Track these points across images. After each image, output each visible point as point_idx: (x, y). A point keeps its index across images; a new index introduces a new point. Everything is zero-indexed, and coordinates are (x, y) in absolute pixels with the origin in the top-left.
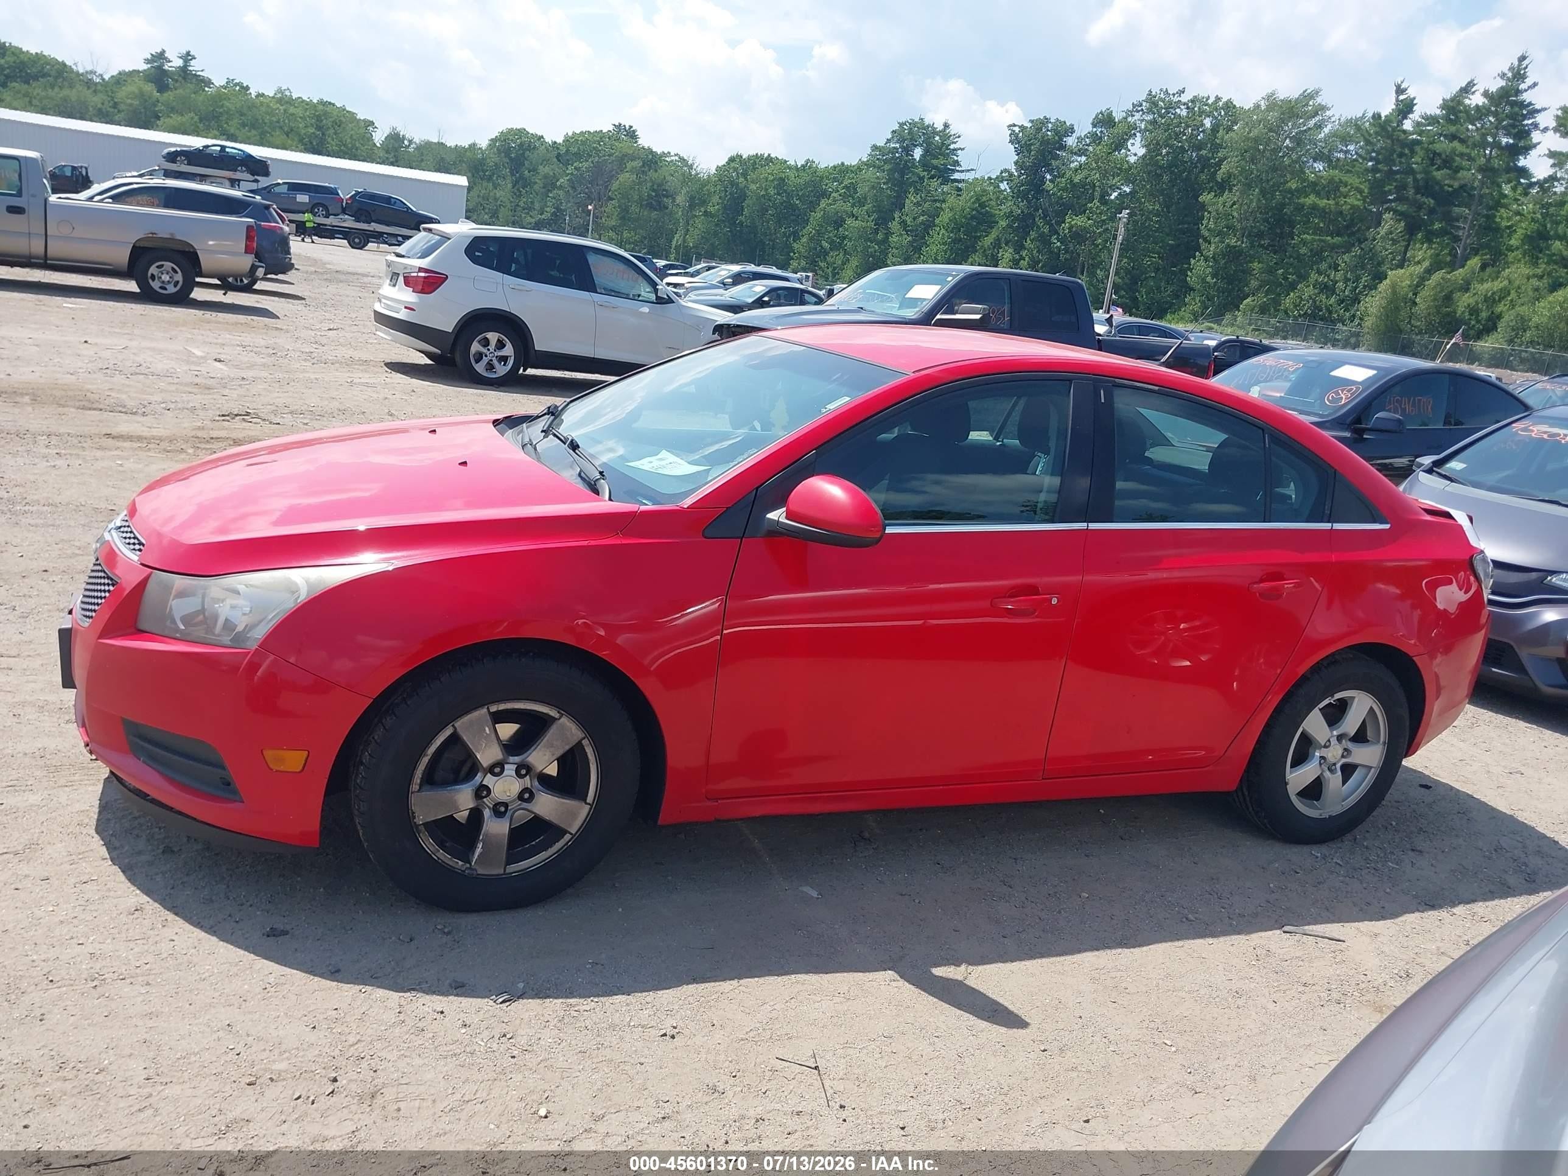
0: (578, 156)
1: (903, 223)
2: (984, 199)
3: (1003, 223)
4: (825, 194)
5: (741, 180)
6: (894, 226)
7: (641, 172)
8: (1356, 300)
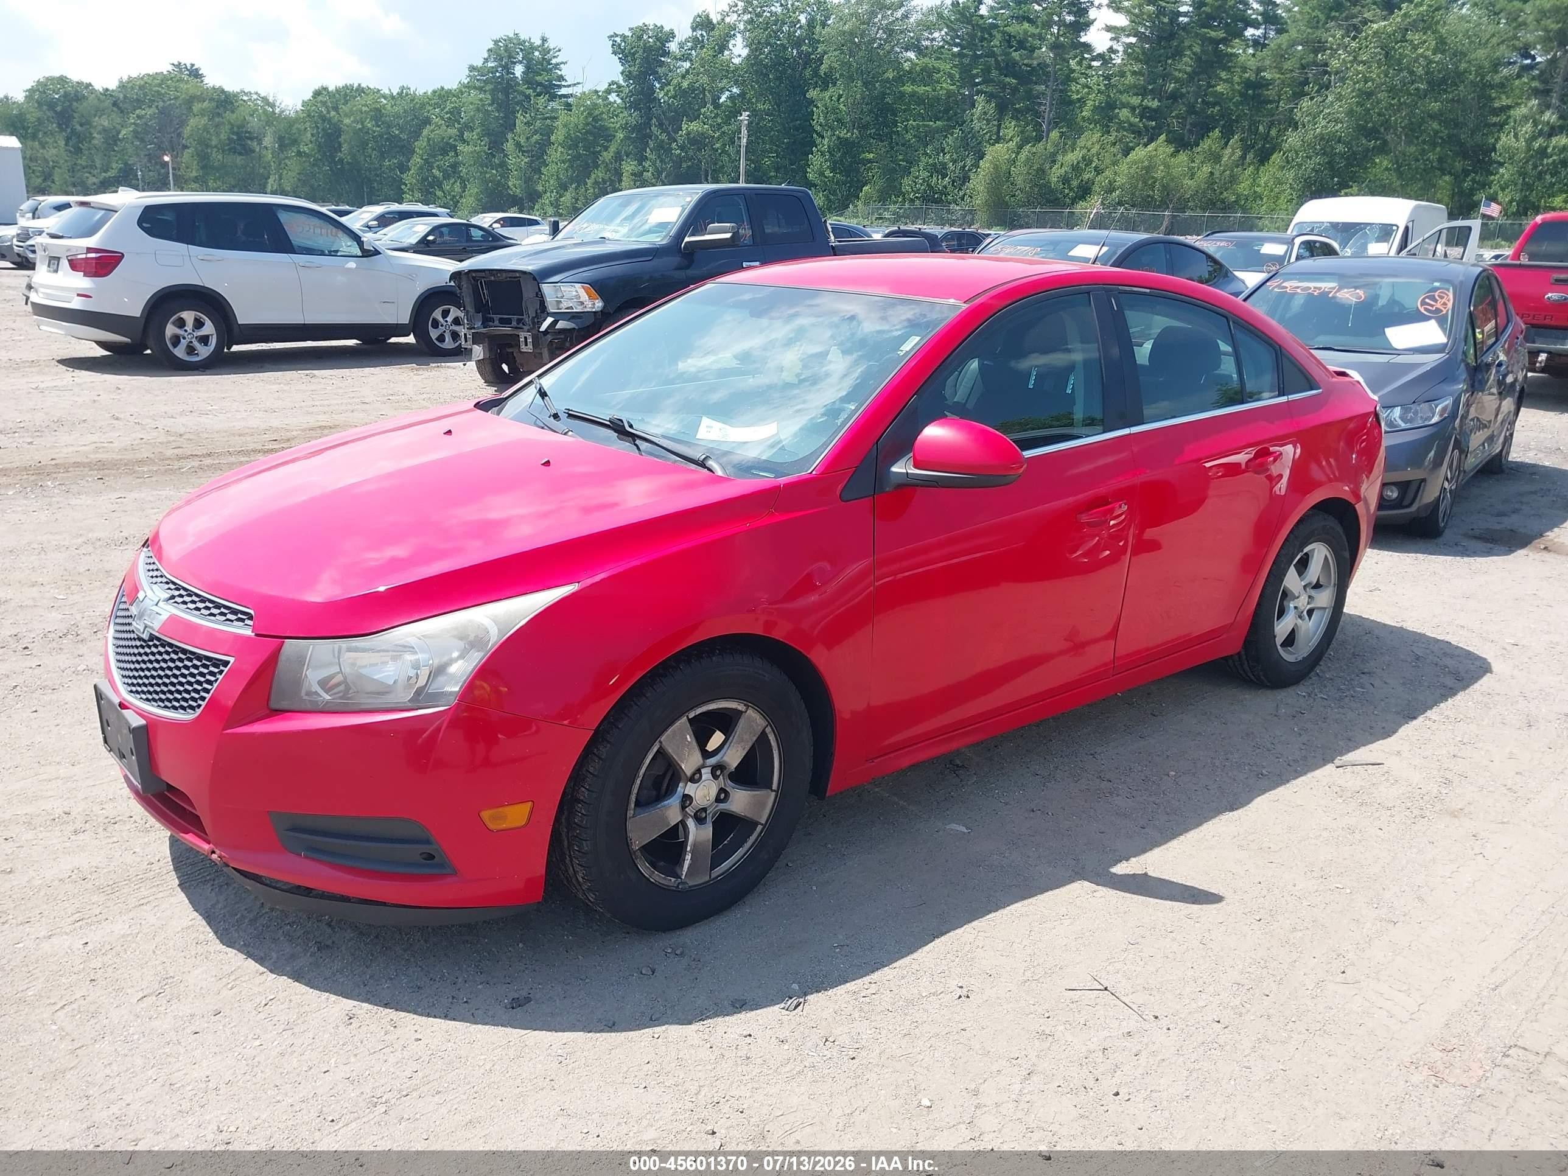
0: (139, 103)
1: (518, 145)
2: (597, 112)
3: (620, 135)
4: (427, 121)
5: (333, 113)
6: (509, 146)
7: (214, 114)
8: (966, 179)
